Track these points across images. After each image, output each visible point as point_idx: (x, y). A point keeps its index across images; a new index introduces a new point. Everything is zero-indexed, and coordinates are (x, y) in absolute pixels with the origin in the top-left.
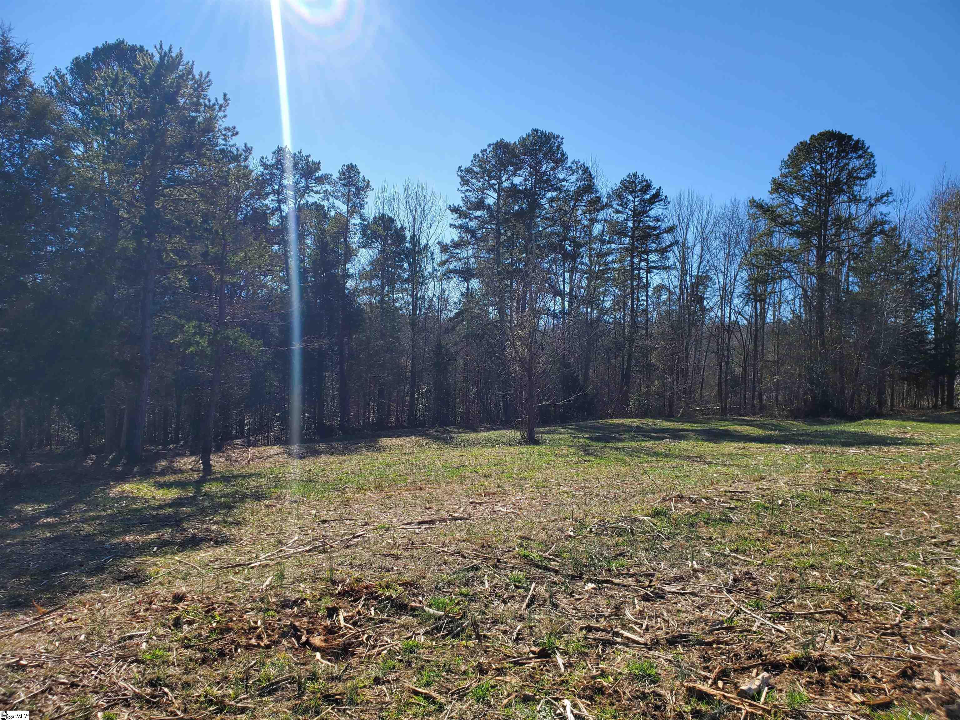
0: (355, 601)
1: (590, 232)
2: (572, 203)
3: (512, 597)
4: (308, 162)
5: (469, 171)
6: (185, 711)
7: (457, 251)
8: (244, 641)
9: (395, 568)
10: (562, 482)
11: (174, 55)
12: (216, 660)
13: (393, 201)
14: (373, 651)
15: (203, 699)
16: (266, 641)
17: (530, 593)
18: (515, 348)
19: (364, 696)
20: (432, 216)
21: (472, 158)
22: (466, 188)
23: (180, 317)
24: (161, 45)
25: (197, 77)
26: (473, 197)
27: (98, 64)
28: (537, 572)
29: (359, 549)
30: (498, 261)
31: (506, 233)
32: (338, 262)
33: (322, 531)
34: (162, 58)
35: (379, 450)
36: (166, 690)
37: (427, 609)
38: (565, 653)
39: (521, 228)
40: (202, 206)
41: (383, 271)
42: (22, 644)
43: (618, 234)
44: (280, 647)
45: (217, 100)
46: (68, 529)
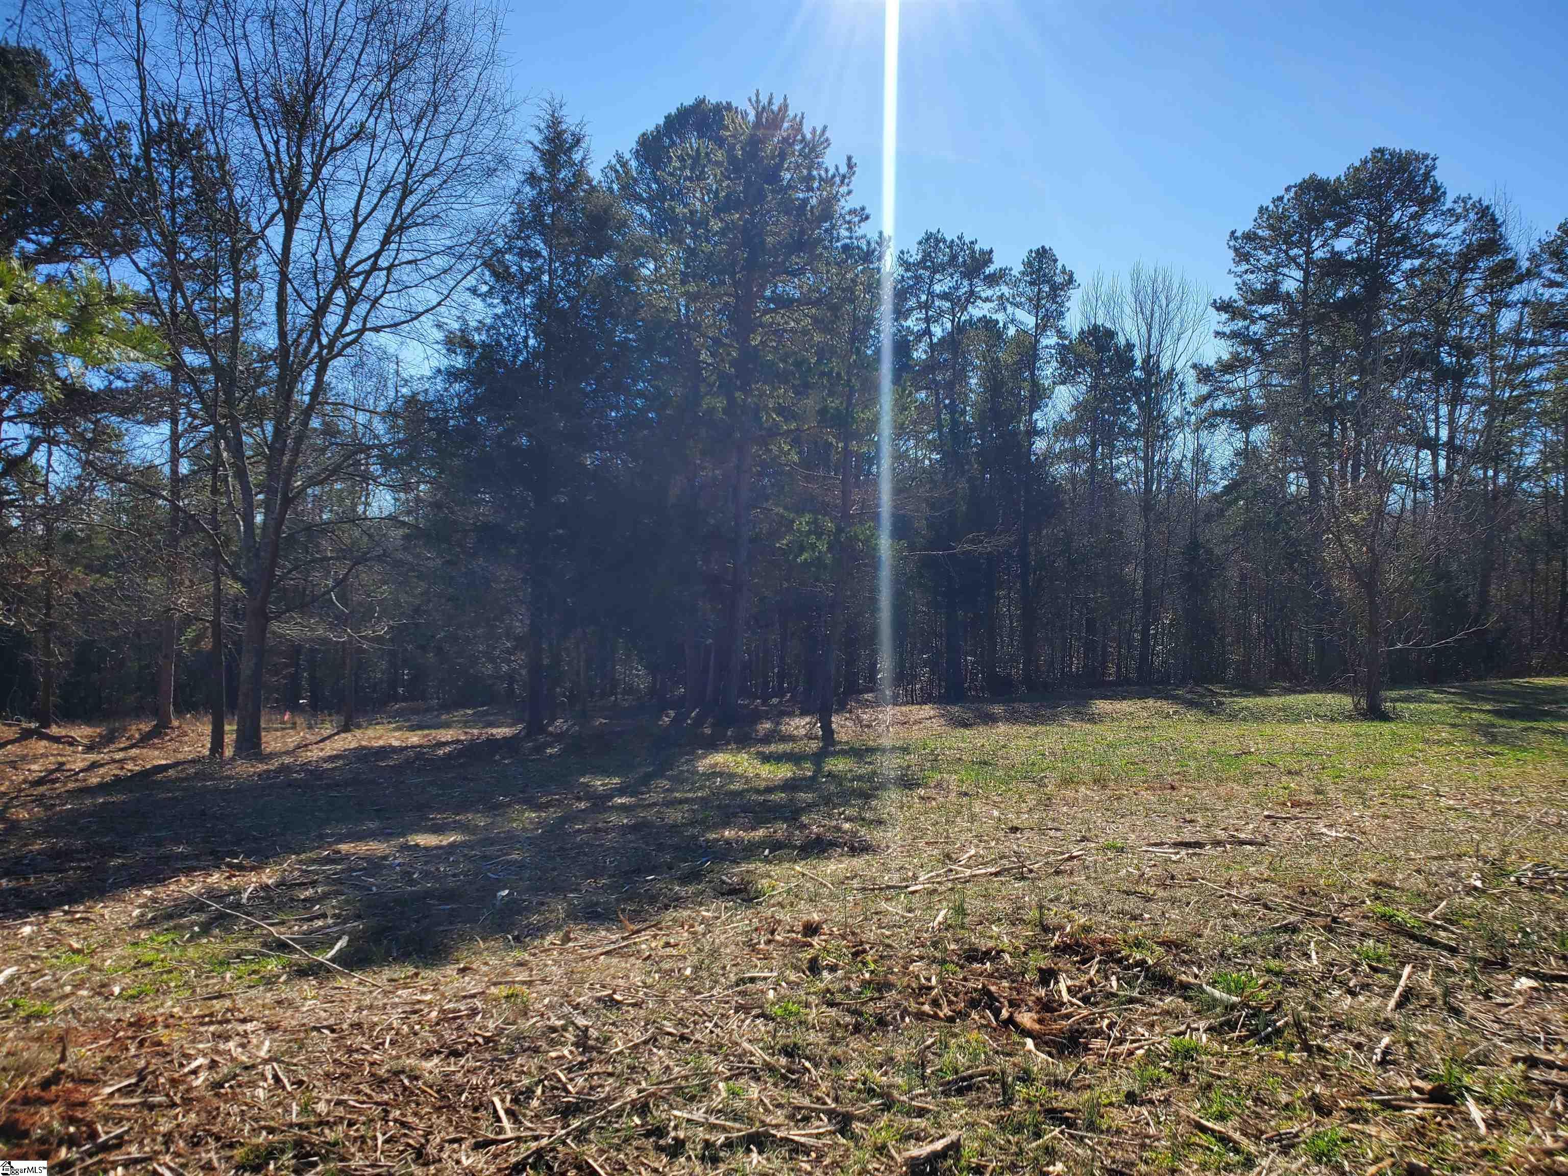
0: (1084, 962)
1: (1493, 326)
2: (1455, 275)
3: (1365, 987)
4: (974, 252)
5: (1250, 237)
6: (836, 1100)
7: (1227, 377)
8: (913, 1007)
9: (1147, 916)
10: (1443, 790)
11: (775, 108)
12: (874, 1030)
13: (1112, 301)
14: (1121, 1048)
15: (860, 1086)
16: (946, 1011)
17: (1402, 982)
18: (1342, 546)
19: (1113, 1120)
20: (1182, 320)
21: (1256, 214)
22: (1244, 267)
23: (786, 508)
24: (757, 95)
25: (809, 136)
26: (1257, 281)
27: (671, 139)
28: (1412, 947)
29: (1080, 879)
30: (1305, 389)
31: (1319, 340)
32: (1020, 410)
33: (1012, 844)
34: (758, 116)
35: (1092, 720)
36: (807, 1064)
37: (1208, 989)
38: (1484, 1100)
39: (1350, 328)
40: (817, 338)
41: (1095, 420)
42: (612, 971)
43: (1551, 325)
44: (968, 1022)
45: (837, 168)
46: (649, 815)
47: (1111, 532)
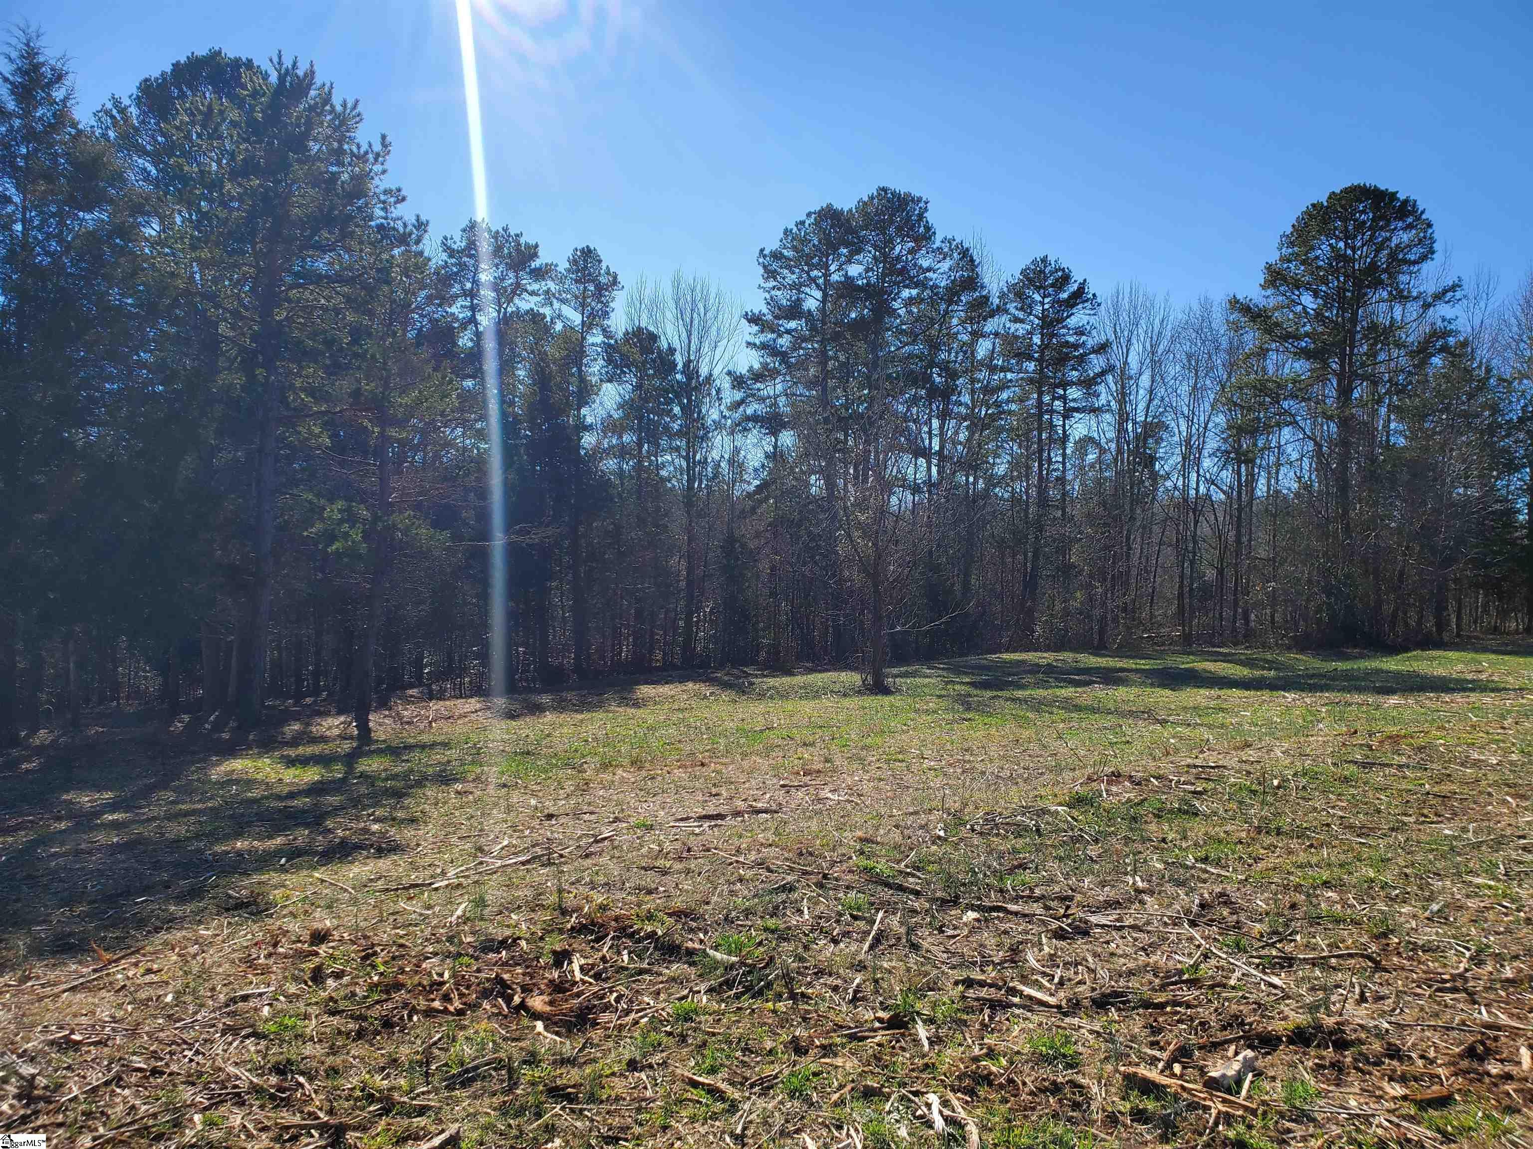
0: (597, 940)
1: (972, 353)
2: (943, 306)
3: (846, 934)
4: (519, 245)
5: (776, 256)
6: (331, 1112)
7: (758, 385)
8: (422, 1004)
9: (662, 889)
10: (927, 753)
11: (300, 73)
12: (379, 1033)
13: (655, 305)
14: (627, 1019)
15: (358, 1093)
16: (457, 1004)
17: (875, 927)
18: (852, 541)
19: (613, 1088)
20: (719, 329)
21: (782, 235)
22: (772, 283)
23: (317, 495)
24: (280, 57)
25: (339, 108)
26: (784, 297)
27: (181, 90)
28: (886, 894)
29: (604, 860)
30: (824, 401)
31: (837, 356)
32: (569, 405)
33: (547, 832)
34: (282, 78)
35: (636, 705)
36: (301, 1079)
37: (711, 952)
38: (930, 1021)
39: (861, 347)
40: (350, 317)
41: (640, 419)
42: (74, 1008)
43: (1017, 355)
44: (480, 1012)
45: (370, 145)
46: (148, 831)
47: (657, 527)
